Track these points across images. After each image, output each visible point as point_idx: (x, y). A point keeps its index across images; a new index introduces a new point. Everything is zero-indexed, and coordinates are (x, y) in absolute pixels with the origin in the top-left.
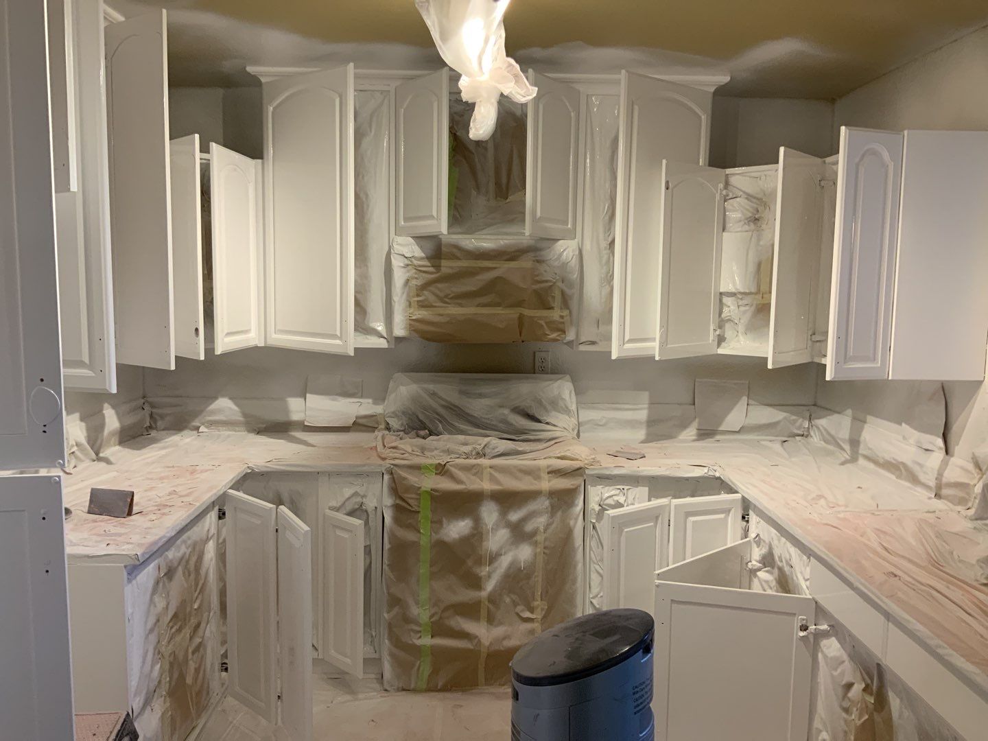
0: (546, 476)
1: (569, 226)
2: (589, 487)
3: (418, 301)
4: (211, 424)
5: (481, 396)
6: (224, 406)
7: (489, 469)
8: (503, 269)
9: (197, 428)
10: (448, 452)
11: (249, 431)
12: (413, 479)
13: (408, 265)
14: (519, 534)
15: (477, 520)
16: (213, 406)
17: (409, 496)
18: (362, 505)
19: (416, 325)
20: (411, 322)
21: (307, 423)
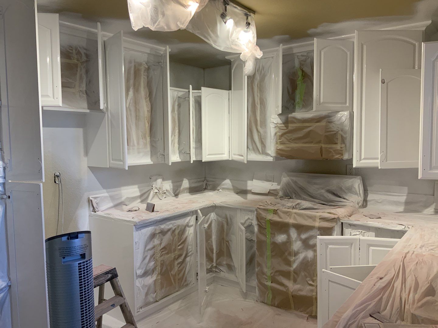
0: (318, 220)
1: (347, 105)
2: (345, 229)
3: (280, 142)
4: (223, 189)
5: (315, 184)
6: (227, 183)
7: (294, 214)
8: (313, 126)
9: (219, 190)
10: (283, 205)
11: (235, 193)
12: (264, 214)
13: (276, 127)
14: (307, 245)
15: (289, 236)
16: (223, 183)
17: (262, 221)
18: (252, 223)
19: (280, 152)
20: (277, 151)
21: (252, 191)
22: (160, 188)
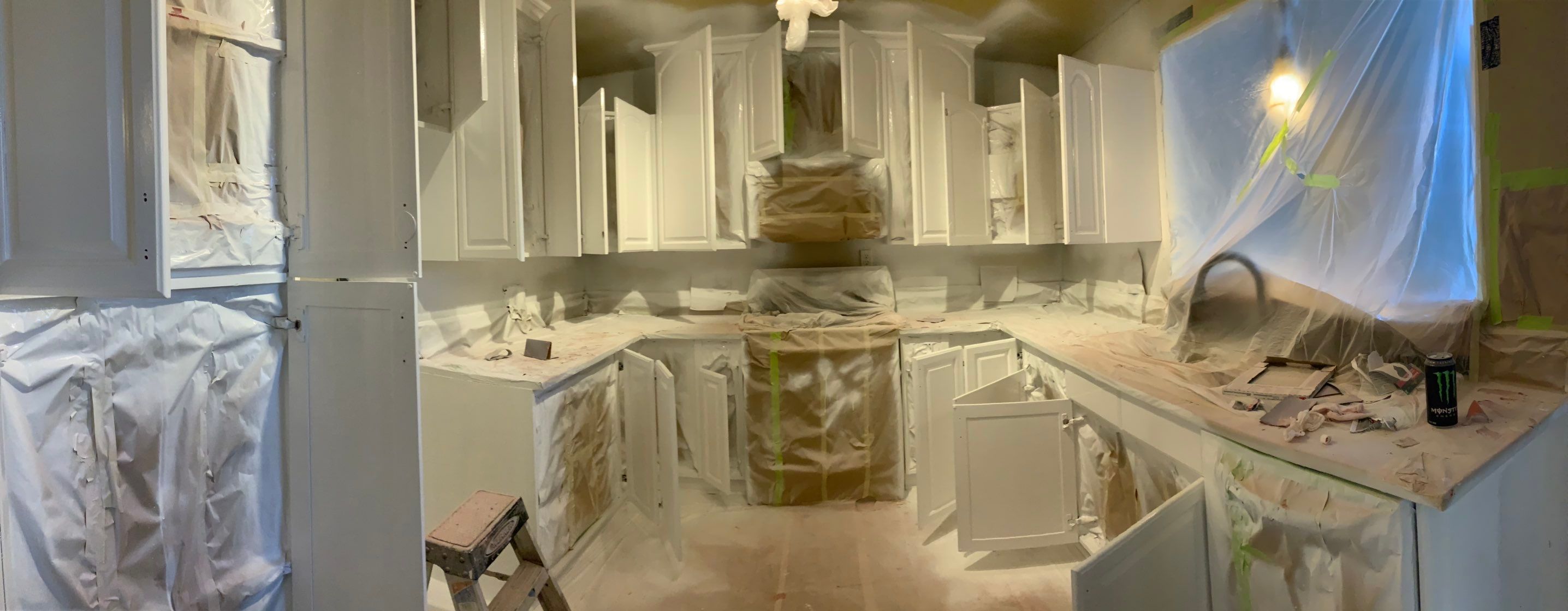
0: (867, 337)
1: (878, 147)
2: (904, 346)
3: (766, 210)
4: (627, 309)
5: (819, 284)
6: (635, 296)
7: (824, 335)
8: (829, 182)
9: (618, 312)
10: (792, 323)
11: (653, 314)
12: (764, 344)
13: (758, 183)
14: (849, 383)
15: (816, 374)
16: (628, 297)
17: (760, 356)
18: (727, 365)
19: (765, 229)
20: (762, 227)
21: (691, 308)
22: (522, 311)
